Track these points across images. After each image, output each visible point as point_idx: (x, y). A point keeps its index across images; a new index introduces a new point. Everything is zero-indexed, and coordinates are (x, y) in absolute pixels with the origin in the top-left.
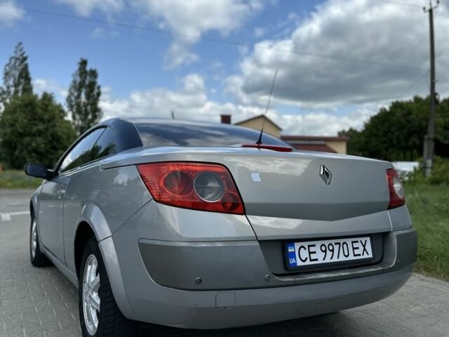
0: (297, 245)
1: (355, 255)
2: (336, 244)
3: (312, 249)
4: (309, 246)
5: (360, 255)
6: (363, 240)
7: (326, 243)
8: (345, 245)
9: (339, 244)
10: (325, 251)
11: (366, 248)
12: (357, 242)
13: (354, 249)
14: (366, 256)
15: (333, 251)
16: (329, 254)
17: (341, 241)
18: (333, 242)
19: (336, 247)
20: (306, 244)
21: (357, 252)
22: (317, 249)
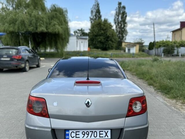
0: (70, 131)
1: (100, 137)
2: (90, 132)
3: (77, 133)
4: (76, 132)
5: (103, 137)
6: (106, 131)
7: (85, 131)
8: (95, 133)
9: (92, 132)
10: (84, 134)
11: (107, 134)
12: (103, 131)
13: (100, 134)
14: (106, 137)
15: (88, 134)
16: (86, 135)
17: (94, 131)
18: (89, 131)
19: (90, 133)
20: (75, 131)
21: (101, 136)
22: (80, 133)
